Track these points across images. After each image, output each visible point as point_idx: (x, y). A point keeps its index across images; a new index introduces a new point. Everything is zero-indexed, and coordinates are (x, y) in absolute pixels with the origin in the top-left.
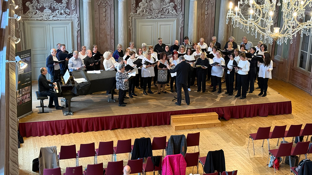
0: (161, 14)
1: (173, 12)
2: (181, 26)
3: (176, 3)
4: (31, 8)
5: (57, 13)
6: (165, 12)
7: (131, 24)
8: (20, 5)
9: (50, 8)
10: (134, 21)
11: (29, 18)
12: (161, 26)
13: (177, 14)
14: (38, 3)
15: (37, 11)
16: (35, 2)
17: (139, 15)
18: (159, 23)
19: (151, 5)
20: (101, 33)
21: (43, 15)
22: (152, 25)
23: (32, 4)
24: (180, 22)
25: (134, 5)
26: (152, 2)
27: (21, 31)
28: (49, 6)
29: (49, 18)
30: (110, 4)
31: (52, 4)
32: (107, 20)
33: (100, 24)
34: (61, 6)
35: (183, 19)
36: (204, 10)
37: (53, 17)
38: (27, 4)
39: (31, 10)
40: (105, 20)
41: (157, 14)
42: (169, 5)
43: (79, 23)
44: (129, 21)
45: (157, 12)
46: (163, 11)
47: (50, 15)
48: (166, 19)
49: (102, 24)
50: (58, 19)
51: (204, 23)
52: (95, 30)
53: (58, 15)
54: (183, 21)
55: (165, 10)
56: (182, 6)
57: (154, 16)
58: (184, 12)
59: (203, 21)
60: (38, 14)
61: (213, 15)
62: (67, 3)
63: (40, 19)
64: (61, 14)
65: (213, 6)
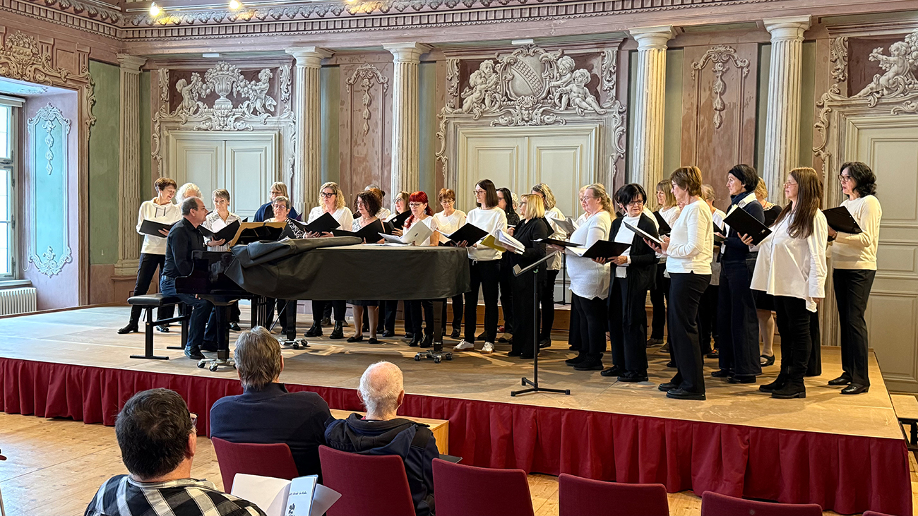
0: (541, 110)
1: (584, 104)
2: (614, 154)
3: (595, 71)
4: (186, 97)
5: (246, 110)
6: (557, 102)
7: (443, 143)
8: (164, 88)
9: (230, 96)
10: (452, 133)
11: (181, 125)
12: (543, 152)
13: (603, 108)
14: (204, 82)
15: (200, 104)
16: (196, 78)
17: (470, 115)
18: (536, 143)
19: (509, 81)
20: (354, 170)
21: (213, 115)
23: (191, 85)
24: (611, 140)
25: (455, 82)
26: (514, 71)
27: (161, 159)
28: (227, 91)
29: (226, 125)
30: (382, 81)
31: (234, 85)
32: (373, 131)
33: (353, 143)
34: (257, 88)
35: (624, 128)
36: (708, 93)
37: (236, 120)
38: (180, 84)
39: (187, 100)
40: (369, 129)
41: (530, 112)
42: (571, 77)
44: (439, 135)
45: (527, 104)
46: (551, 99)
47: (229, 116)
48: (561, 127)
49: (359, 141)
50: (247, 126)
51: (710, 141)
52: (340, 161)
53: (248, 115)
54: (625, 135)
55: (558, 94)
56: (621, 80)
57: (518, 117)
58: (626, 104)
59: (704, 133)
60: (202, 113)
61: (750, 113)
62: (271, 81)
63: (204, 127)
64: (255, 112)
65: (745, 77)
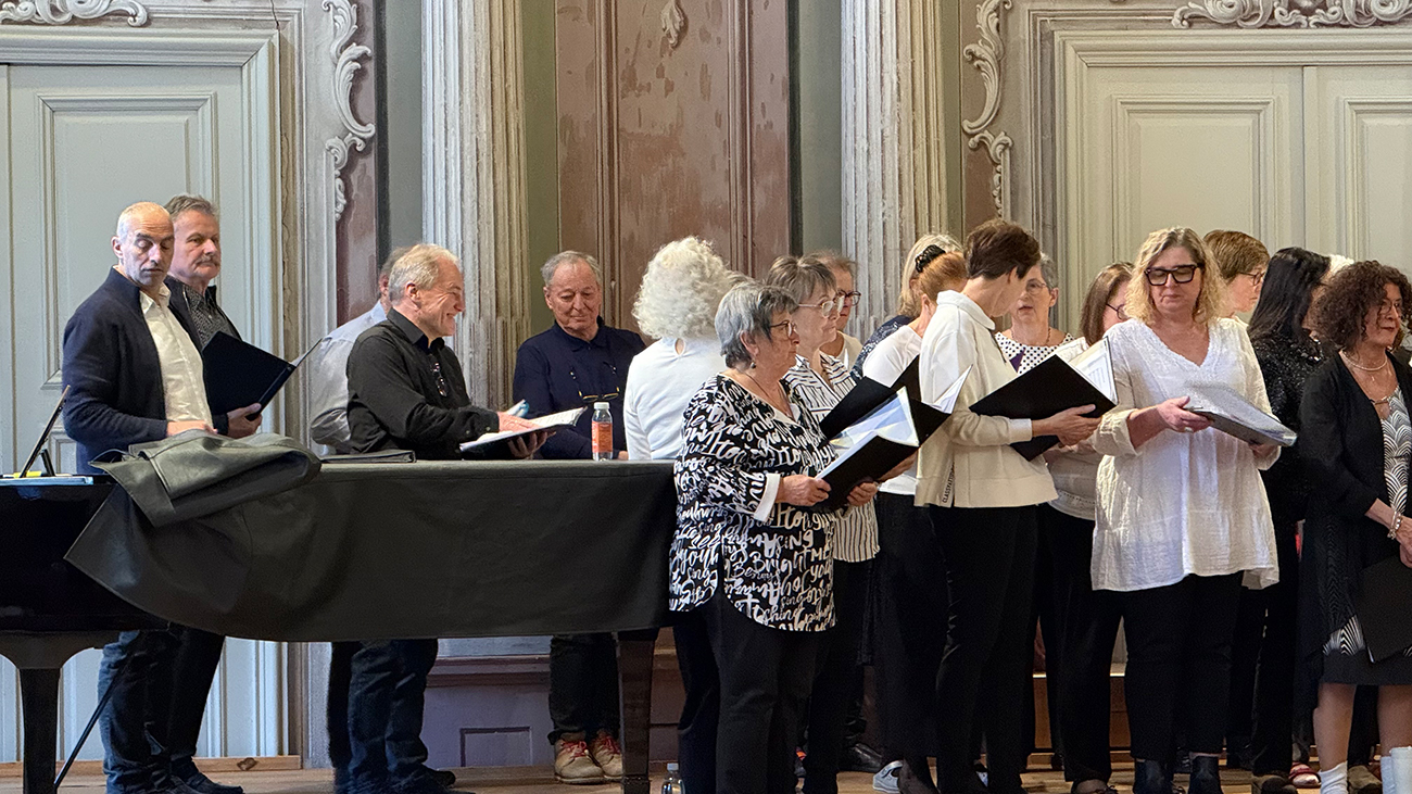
7: (992, 88)
10: (1026, 49)
18: (1346, 88)
20: (625, 185)
22: (1255, 109)
32: (705, 35)
33: (619, 78)
43: (371, 67)
44: (974, 57)
49: (641, 80)
50: (121, 4)
52: (562, 153)
